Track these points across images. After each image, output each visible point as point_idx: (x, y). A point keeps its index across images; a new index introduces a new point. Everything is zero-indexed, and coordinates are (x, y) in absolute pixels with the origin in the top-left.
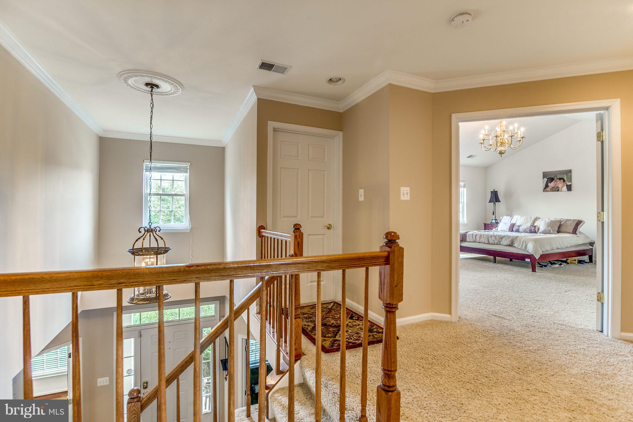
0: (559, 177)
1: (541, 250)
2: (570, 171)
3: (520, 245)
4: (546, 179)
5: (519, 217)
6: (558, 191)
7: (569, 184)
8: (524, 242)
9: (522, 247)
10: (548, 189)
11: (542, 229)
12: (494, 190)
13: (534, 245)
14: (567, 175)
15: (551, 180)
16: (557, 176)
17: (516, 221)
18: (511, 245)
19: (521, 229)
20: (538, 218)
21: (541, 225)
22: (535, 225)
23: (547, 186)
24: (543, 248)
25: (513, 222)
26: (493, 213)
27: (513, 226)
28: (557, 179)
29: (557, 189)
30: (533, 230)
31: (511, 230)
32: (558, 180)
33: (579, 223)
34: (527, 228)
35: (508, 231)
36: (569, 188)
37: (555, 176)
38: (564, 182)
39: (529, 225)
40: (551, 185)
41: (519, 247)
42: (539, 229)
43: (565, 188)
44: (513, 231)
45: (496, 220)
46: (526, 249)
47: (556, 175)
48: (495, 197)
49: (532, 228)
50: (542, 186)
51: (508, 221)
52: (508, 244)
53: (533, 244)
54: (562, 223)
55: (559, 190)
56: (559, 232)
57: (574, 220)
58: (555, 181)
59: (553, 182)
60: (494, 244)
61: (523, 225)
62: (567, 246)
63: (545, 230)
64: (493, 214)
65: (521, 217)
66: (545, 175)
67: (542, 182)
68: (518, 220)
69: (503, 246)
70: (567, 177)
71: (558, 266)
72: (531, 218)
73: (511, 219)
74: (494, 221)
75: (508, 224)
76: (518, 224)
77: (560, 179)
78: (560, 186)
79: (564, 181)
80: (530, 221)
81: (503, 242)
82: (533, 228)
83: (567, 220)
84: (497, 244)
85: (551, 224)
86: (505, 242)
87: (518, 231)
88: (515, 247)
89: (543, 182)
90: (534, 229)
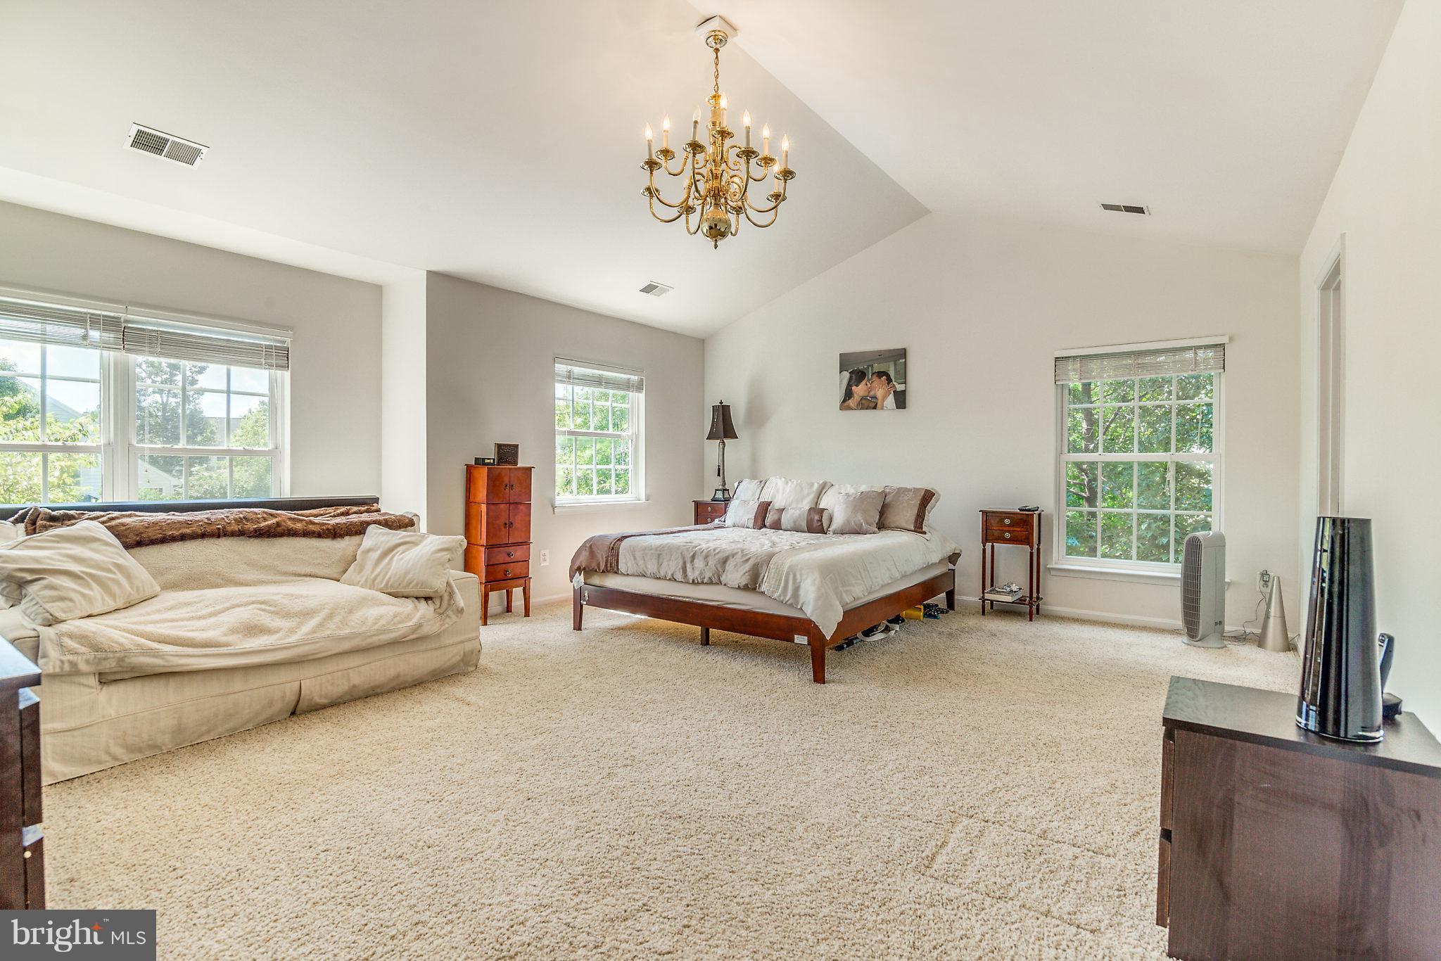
0: (877, 367)
1: (838, 603)
2: (902, 353)
3: (778, 589)
4: (846, 375)
5: (781, 482)
6: (875, 408)
7: (900, 388)
8: (791, 577)
9: (785, 596)
10: (851, 402)
11: (838, 521)
12: (721, 403)
13: (819, 589)
14: (895, 365)
15: (858, 376)
16: (872, 366)
17: (774, 496)
18: (752, 586)
19: (786, 520)
20: (829, 485)
21: (836, 505)
22: (821, 506)
23: (848, 394)
24: (846, 592)
25: (765, 497)
26: (719, 469)
27: (764, 508)
28: (873, 374)
29: (870, 404)
30: (816, 524)
31: (760, 523)
32: (875, 377)
33: (927, 497)
34: (800, 515)
35: (751, 526)
36: (901, 400)
37: (868, 366)
38: (888, 384)
39: (806, 505)
40: (859, 390)
41: (776, 595)
42: (831, 519)
43: (890, 401)
44: (765, 526)
45: (726, 490)
46: (797, 604)
47: (870, 363)
48: (723, 426)
49: (812, 516)
50: (839, 394)
51: (753, 494)
52: (741, 585)
53: (818, 581)
54: (888, 499)
55: (876, 405)
56: (882, 526)
57: (916, 490)
58: (869, 380)
59: (864, 382)
60: (703, 583)
61: (790, 505)
62: (905, 572)
63: (848, 522)
64: (719, 475)
65: (787, 483)
66: (845, 361)
67: (836, 382)
68: (778, 491)
69: (729, 589)
70: (895, 369)
71: (882, 636)
72: (812, 485)
73: (759, 491)
74: (719, 495)
75: (751, 503)
76: (778, 504)
77: (880, 374)
78: (880, 393)
79: (889, 380)
80: (808, 495)
81: (729, 576)
82: (817, 517)
83: (899, 489)
84: (711, 583)
85: (860, 502)
86: (736, 575)
87: (777, 526)
88: (763, 593)
89: (841, 382)
90: (818, 521)
